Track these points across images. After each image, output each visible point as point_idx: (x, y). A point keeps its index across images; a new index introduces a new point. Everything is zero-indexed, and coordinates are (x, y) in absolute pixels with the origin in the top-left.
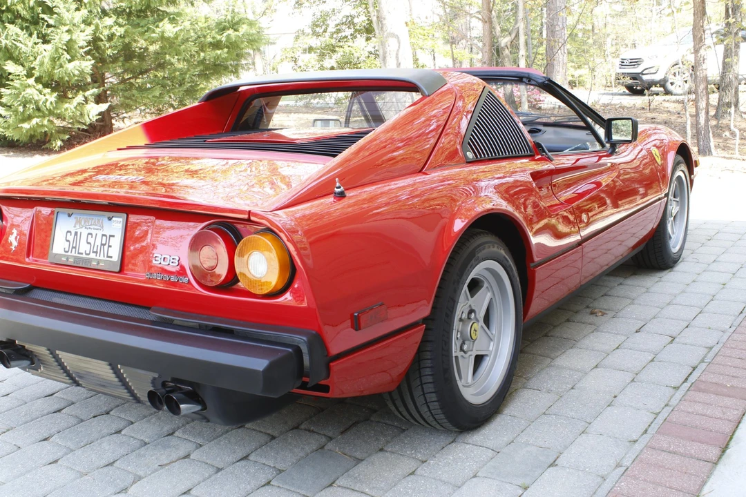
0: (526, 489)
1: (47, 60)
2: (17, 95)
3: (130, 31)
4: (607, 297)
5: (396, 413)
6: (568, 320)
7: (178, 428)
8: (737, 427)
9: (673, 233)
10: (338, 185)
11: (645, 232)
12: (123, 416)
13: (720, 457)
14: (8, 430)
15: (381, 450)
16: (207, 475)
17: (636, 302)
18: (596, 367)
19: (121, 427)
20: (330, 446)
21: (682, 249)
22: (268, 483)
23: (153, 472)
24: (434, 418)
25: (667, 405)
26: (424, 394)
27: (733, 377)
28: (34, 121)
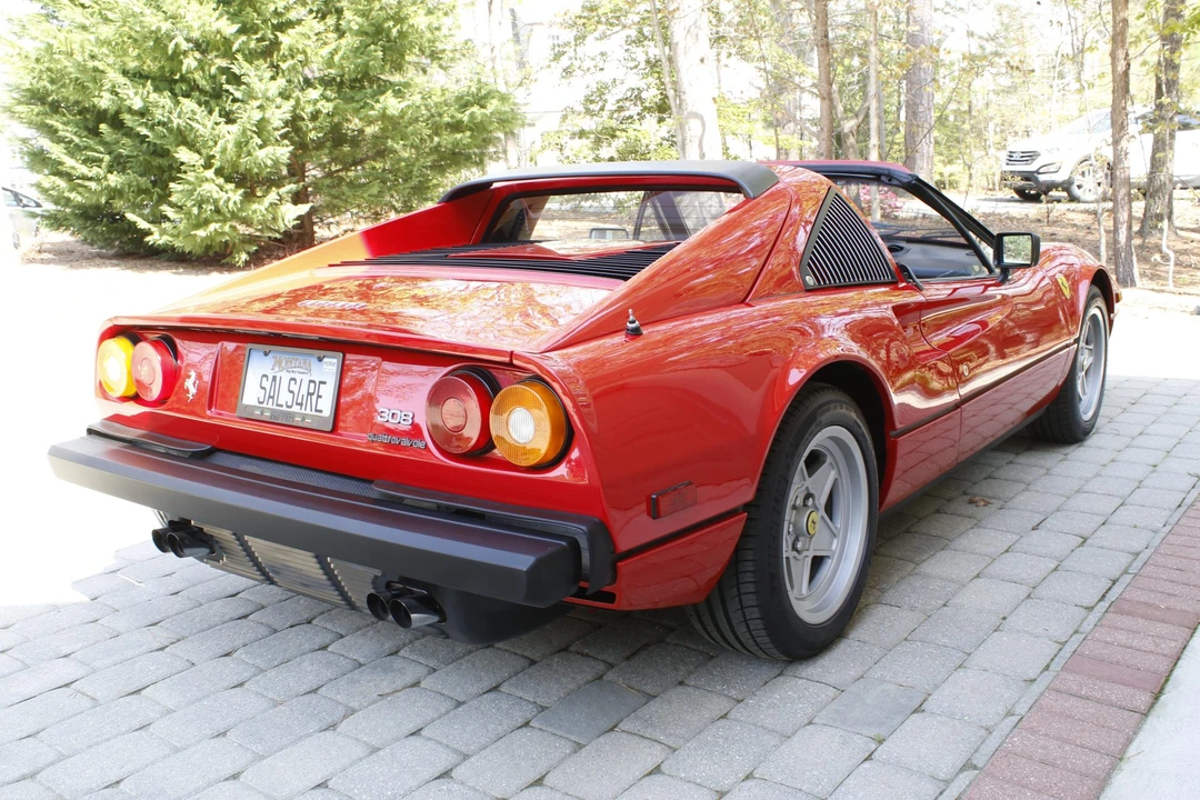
0: (881, 742)
1: (230, 146)
2: (191, 192)
3: (341, 106)
4: (993, 481)
5: (702, 632)
6: (938, 511)
7: (404, 645)
8: (1175, 665)
9: (1084, 393)
10: (631, 318)
11: (1044, 393)
12: (329, 626)
13: (1152, 706)
14: (178, 641)
15: (681, 683)
16: (443, 711)
17: (1031, 487)
18: (978, 576)
19: (327, 641)
20: (610, 676)
21: (1096, 415)
22: (527, 724)
23: (370, 704)
24: (755, 641)
25: (1076, 632)
26: (742, 608)
27: (1169, 594)
28: (213, 227)
